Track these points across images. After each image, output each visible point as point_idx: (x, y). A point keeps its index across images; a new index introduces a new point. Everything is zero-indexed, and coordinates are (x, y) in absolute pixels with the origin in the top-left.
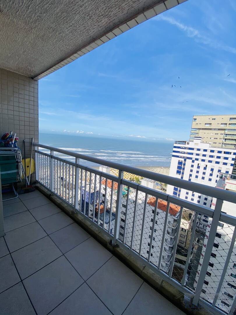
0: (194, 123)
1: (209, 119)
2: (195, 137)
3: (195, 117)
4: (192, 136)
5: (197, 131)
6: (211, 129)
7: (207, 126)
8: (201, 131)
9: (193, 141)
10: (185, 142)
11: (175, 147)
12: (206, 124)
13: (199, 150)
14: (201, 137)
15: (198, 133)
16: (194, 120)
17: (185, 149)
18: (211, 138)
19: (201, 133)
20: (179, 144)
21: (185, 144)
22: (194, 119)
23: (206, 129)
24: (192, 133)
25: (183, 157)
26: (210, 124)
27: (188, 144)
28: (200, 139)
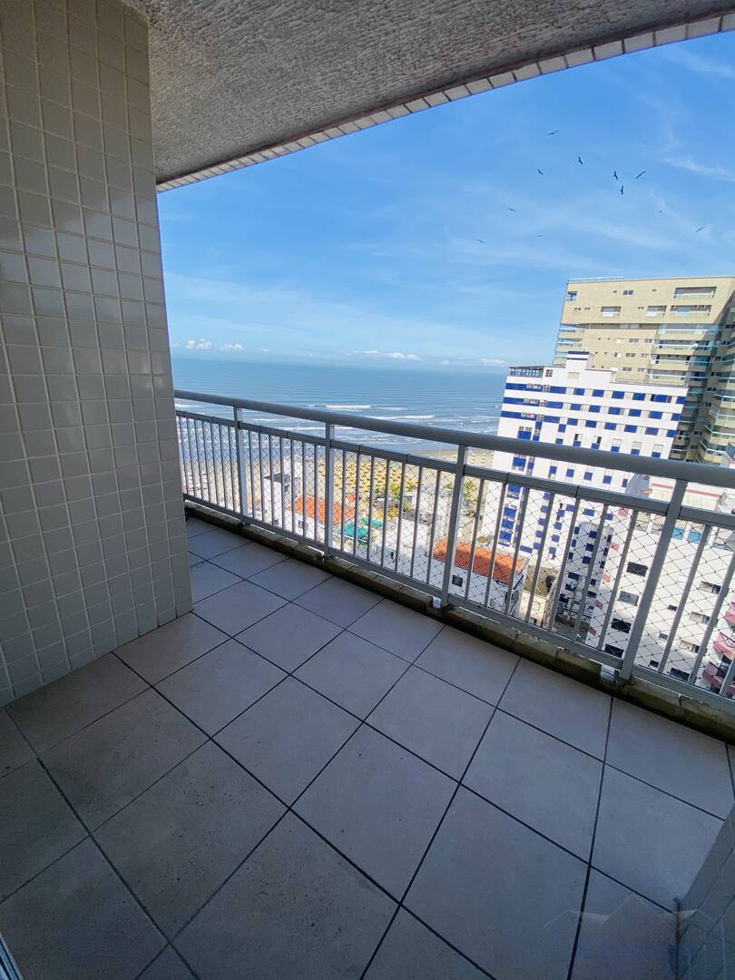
0: (569, 306)
1: (615, 292)
2: (570, 353)
3: (571, 288)
4: (560, 349)
5: (578, 333)
6: (617, 326)
7: (609, 317)
8: (589, 331)
9: (562, 366)
10: (541, 369)
11: (510, 386)
12: (603, 309)
13: (579, 392)
14: (587, 353)
15: (579, 340)
16: (569, 297)
17: (540, 390)
18: (616, 355)
19: (589, 339)
20: (522, 375)
21: (540, 376)
22: (569, 293)
23: (602, 324)
24: (562, 340)
25: (532, 416)
26: (617, 309)
27: (549, 374)
28: (586, 359)
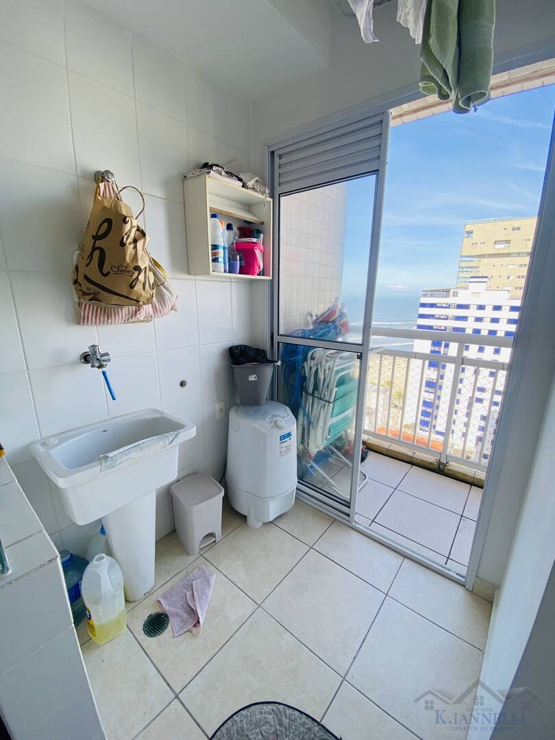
0: (467, 242)
1: (505, 229)
2: (472, 277)
3: (468, 228)
4: (462, 275)
5: (475, 262)
6: (508, 255)
7: (501, 248)
8: (486, 260)
9: (467, 288)
10: (448, 291)
11: (423, 305)
12: (496, 243)
13: (481, 307)
14: (486, 277)
15: (477, 267)
16: (466, 235)
17: (449, 308)
18: (508, 278)
19: (485, 267)
20: (432, 296)
21: (447, 296)
22: (467, 232)
23: (496, 254)
24: (463, 268)
25: (443, 328)
26: (508, 242)
27: (455, 294)
28: (486, 282)
